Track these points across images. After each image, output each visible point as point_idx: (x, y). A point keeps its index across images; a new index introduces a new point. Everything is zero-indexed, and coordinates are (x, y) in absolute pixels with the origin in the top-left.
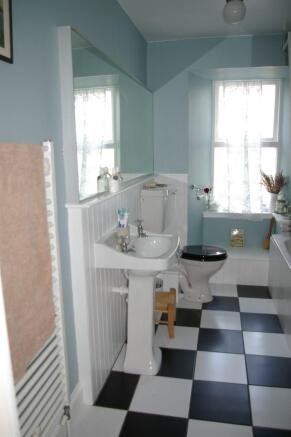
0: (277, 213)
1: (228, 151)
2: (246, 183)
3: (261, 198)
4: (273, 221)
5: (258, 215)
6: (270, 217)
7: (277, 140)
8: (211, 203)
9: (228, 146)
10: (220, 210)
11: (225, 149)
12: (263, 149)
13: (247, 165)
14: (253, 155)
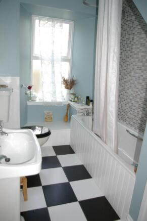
0: (71, 101)
1: (42, 63)
2: (53, 83)
3: (62, 92)
4: (69, 106)
5: (61, 102)
6: (67, 104)
7: (70, 57)
8: (32, 96)
9: (42, 59)
10: (37, 100)
11: (40, 61)
12: (62, 62)
13: (53, 72)
14: (57, 66)
